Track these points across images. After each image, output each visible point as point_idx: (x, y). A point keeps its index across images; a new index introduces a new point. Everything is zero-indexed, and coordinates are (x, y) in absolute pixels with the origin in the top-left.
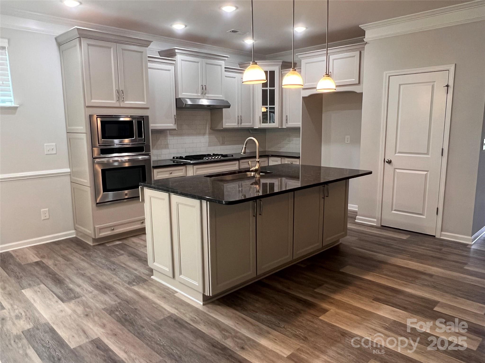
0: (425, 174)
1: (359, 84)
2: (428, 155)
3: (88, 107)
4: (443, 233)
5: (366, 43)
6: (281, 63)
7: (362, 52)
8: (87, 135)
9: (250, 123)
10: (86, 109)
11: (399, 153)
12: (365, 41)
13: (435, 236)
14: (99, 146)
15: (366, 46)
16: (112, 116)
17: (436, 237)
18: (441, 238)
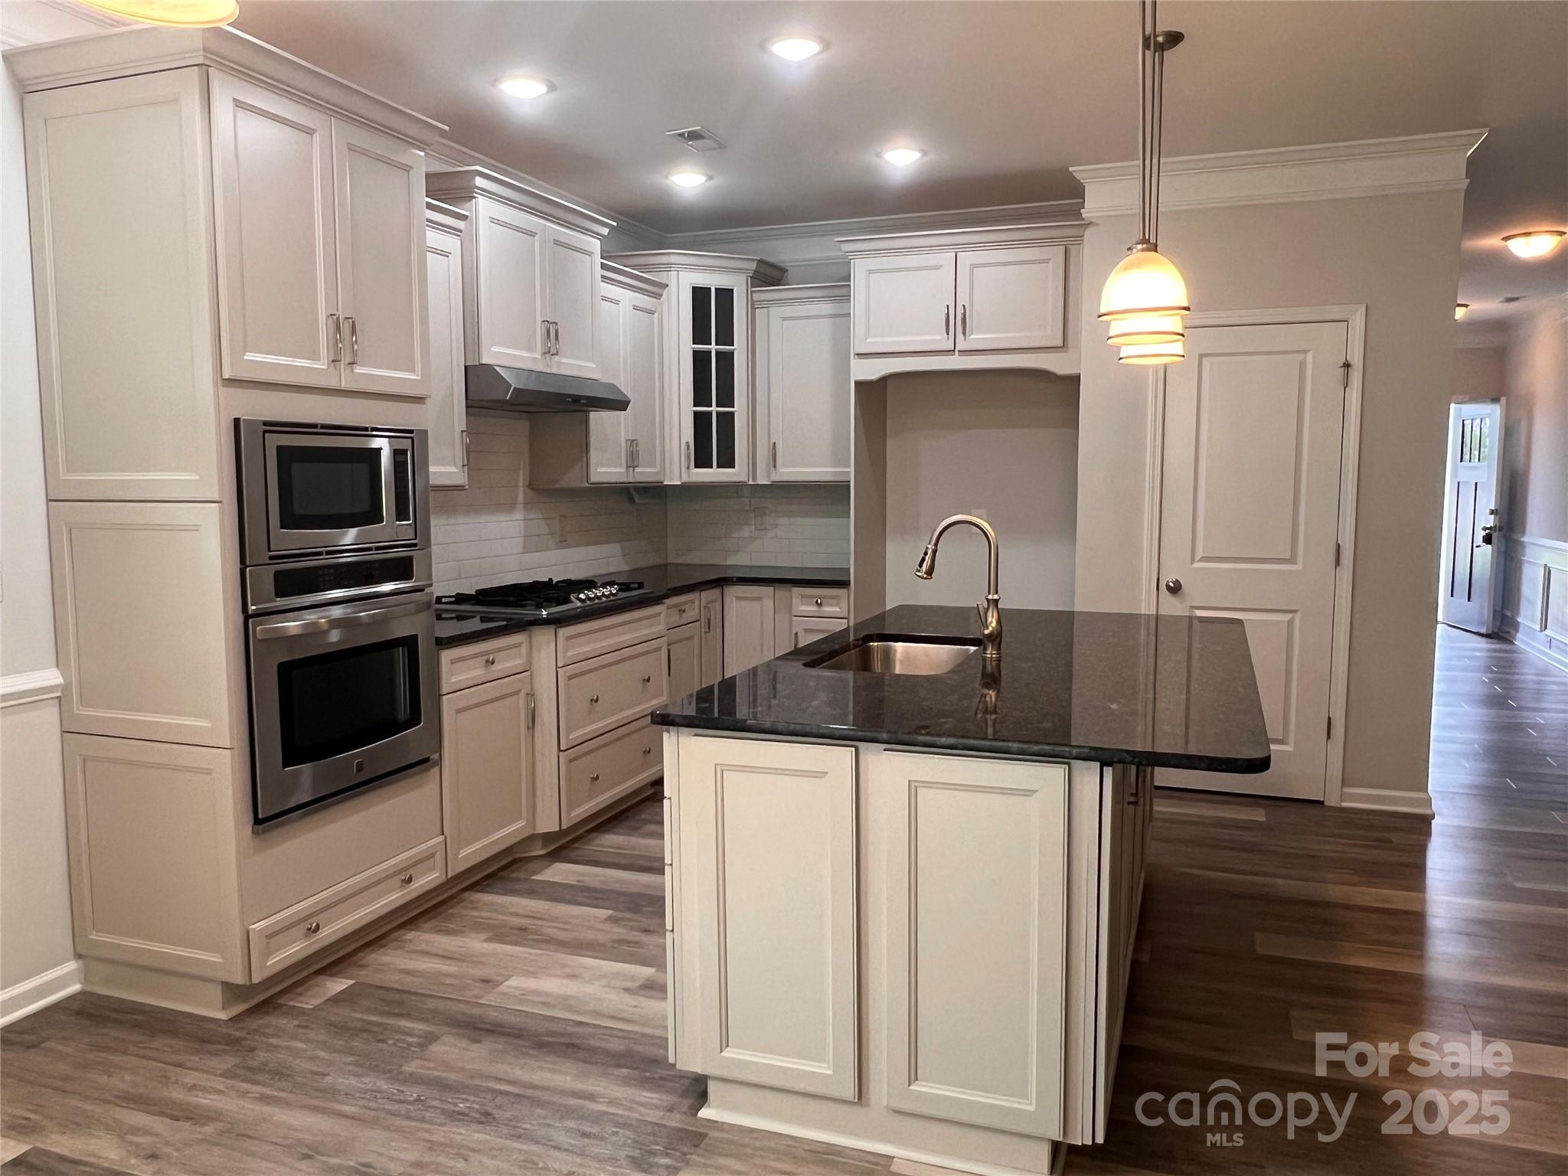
0: (1289, 621)
1: (1064, 349)
2: (1295, 563)
3: (232, 382)
4: (1347, 790)
5: (1090, 224)
6: (754, 266)
7: (1073, 249)
8: (222, 512)
9: (655, 466)
10: (223, 391)
11: (1204, 559)
12: (1084, 216)
13: (1321, 803)
14: (271, 558)
15: (1088, 234)
16: (315, 426)
17: (1326, 803)
18: (1344, 804)
